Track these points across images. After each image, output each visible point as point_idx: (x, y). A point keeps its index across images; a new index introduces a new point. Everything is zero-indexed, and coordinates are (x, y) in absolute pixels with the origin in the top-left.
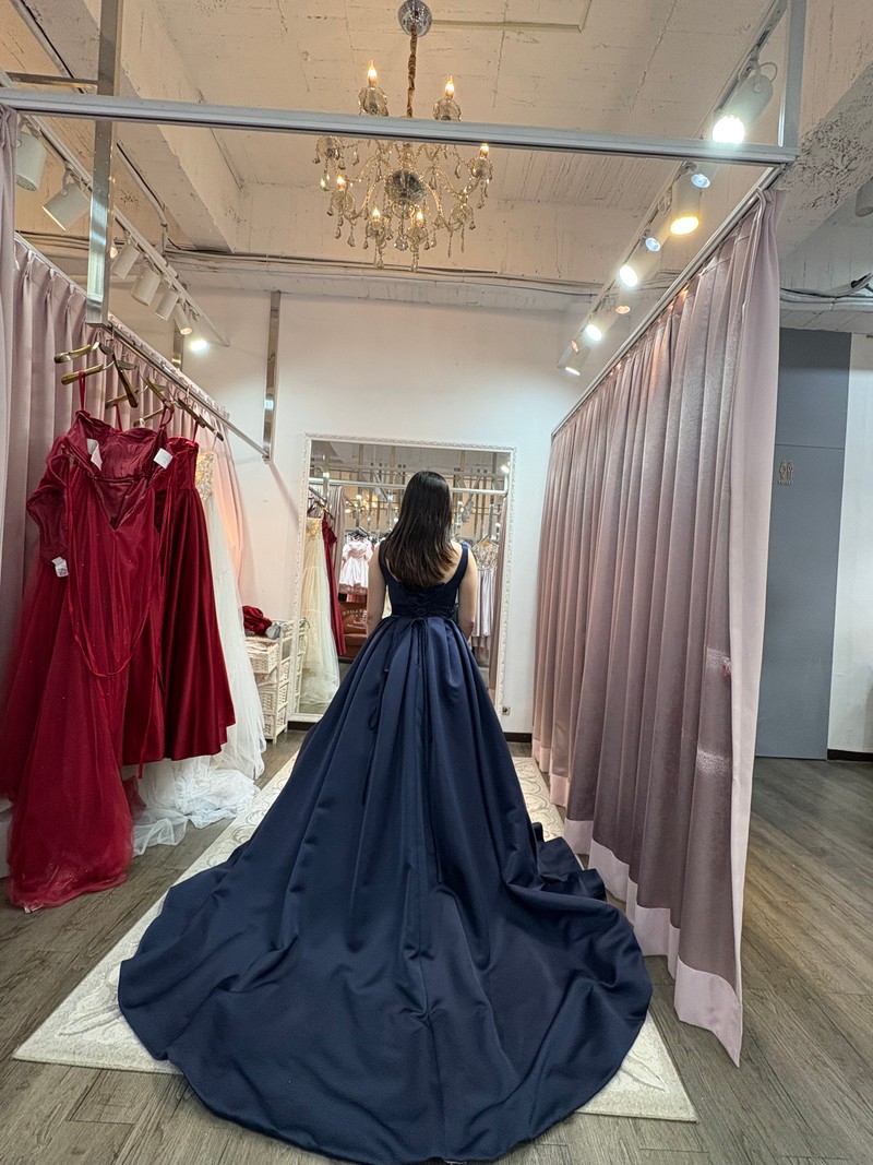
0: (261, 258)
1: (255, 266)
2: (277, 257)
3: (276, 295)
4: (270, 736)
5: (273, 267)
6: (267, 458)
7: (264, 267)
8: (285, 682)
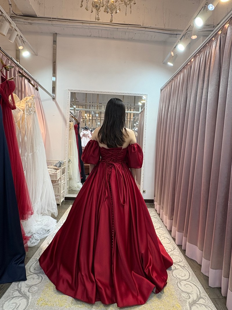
0: (49, 19)
1: (47, 22)
2: (56, 19)
3: (55, 35)
4: (59, 203)
5: (54, 23)
6: (54, 99)
7: (50, 23)
8: (63, 183)
